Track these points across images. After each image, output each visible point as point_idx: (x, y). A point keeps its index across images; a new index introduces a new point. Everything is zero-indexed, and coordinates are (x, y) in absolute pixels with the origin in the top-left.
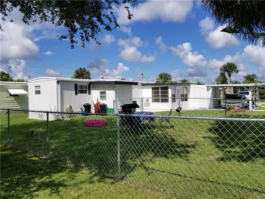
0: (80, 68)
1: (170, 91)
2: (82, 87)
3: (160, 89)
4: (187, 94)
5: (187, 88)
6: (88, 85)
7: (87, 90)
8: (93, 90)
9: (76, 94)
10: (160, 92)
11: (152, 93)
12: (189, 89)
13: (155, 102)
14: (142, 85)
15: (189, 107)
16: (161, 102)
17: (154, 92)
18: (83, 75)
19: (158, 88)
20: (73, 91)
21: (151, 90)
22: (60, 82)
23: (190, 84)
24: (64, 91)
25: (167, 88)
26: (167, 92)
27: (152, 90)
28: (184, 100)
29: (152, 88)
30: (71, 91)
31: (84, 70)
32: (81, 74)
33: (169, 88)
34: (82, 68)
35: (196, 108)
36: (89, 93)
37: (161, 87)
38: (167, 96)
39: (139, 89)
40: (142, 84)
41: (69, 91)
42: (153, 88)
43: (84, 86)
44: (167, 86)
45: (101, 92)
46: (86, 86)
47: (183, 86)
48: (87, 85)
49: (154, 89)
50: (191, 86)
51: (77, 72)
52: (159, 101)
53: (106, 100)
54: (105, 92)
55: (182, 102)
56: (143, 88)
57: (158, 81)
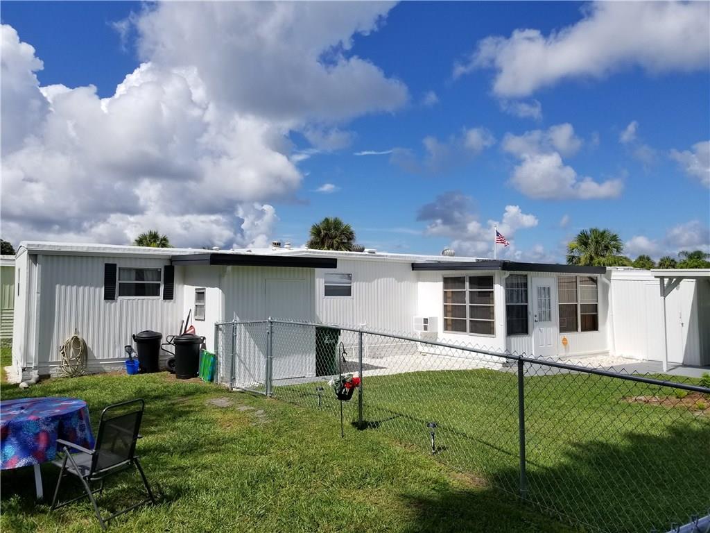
0: (327, 220)
1: (499, 292)
2: (140, 273)
3: (467, 284)
4: (596, 306)
5: (594, 281)
6: (166, 267)
7: (159, 286)
8: (185, 283)
9: (109, 296)
10: (467, 294)
11: (446, 299)
12: (606, 288)
13: (452, 330)
14: (415, 267)
15: (606, 353)
16: (472, 331)
17: (449, 295)
18: (330, 238)
19: (459, 281)
20: (97, 289)
21: (440, 284)
22: (40, 257)
23: (608, 268)
24: (57, 286)
25: (488, 281)
26: (489, 296)
27: (445, 287)
28: (577, 330)
29: (441, 278)
30: (87, 288)
31: (337, 224)
32: (326, 234)
33: (496, 279)
34: (331, 218)
35: (634, 361)
36: (169, 295)
37: (470, 278)
38: (489, 312)
39: (400, 280)
40: (413, 264)
41: (79, 286)
42: (447, 281)
43: (148, 270)
44: (490, 271)
45: (198, 293)
46: (158, 272)
47: (576, 274)
48: (160, 266)
49: (450, 285)
50: (613, 274)
51: (317, 231)
52: (464, 330)
53: (204, 320)
54: (203, 293)
55: (569, 336)
56: (419, 279)
57: (572, 254)
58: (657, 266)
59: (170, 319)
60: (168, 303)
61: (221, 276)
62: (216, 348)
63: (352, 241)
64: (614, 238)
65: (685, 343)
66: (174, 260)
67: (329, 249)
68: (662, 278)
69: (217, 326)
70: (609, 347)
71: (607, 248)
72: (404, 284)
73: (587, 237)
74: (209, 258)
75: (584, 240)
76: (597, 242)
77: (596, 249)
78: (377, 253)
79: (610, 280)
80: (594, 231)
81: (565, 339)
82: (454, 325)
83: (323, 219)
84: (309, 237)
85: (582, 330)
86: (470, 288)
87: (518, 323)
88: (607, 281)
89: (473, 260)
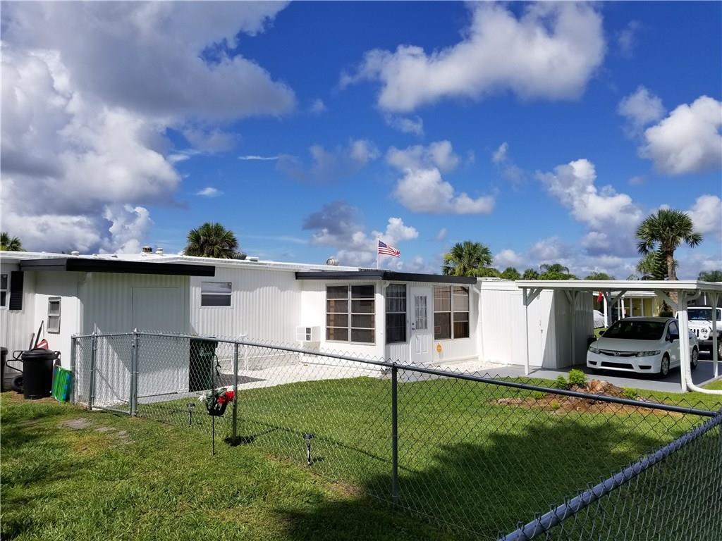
0: (207, 226)
1: (380, 301)
3: (350, 293)
4: (468, 314)
5: (466, 291)
6: (13, 273)
7: (4, 294)
8: (37, 291)
10: (350, 303)
11: (329, 309)
12: (477, 296)
13: (335, 339)
14: (298, 275)
15: (476, 359)
16: (353, 340)
17: (333, 304)
18: (211, 245)
19: (343, 290)
21: (324, 293)
23: (478, 279)
25: (369, 291)
26: (370, 305)
27: (328, 296)
28: (450, 337)
29: (325, 288)
31: (218, 230)
32: (206, 241)
33: (377, 288)
34: (212, 223)
36: (16, 305)
37: (353, 287)
38: (370, 321)
39: (283, 289)
40: (296, 273)
42: (330, 290)
44: (371, 281)
46: (2, 278)
47: (450, 284)
48: (7, 271)
49: (333, 294)
50: (483, 284)
51: (195, 237)
52: (346, 339)
53: (59, 333)
54: (58, 303)
55: (444, 343)
56: (302, 288)
57: (448, 266)
58: (522, 277)
59: (17, 332)
60: (16, 315)
61: (79, 284)
62: (73, 363)
63: (234, 249)
64: (485, 251)
65: (544, 348)
66: (22, 265)
67: (209, 256)
68: (525, 288)
69: (74, 339)
70: (479, 353)
71: (478, 260)
72: (287, 293)
73: (462, 250)
74: (65, 263)
75: (458, 253)
76: (470, 254)
77: (469, 261)
78: (259, 262)
79: (480, 290)
80: (468, 244)
81: (439, 346)
82: (336, 333)
83: (202, 224)
84: (187, 244)
85: (455, 337)
86: (353, 297)
87: (397, 331)
88: (477, 291)
89: (356, 269)
